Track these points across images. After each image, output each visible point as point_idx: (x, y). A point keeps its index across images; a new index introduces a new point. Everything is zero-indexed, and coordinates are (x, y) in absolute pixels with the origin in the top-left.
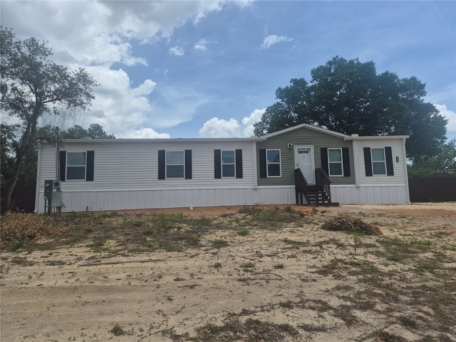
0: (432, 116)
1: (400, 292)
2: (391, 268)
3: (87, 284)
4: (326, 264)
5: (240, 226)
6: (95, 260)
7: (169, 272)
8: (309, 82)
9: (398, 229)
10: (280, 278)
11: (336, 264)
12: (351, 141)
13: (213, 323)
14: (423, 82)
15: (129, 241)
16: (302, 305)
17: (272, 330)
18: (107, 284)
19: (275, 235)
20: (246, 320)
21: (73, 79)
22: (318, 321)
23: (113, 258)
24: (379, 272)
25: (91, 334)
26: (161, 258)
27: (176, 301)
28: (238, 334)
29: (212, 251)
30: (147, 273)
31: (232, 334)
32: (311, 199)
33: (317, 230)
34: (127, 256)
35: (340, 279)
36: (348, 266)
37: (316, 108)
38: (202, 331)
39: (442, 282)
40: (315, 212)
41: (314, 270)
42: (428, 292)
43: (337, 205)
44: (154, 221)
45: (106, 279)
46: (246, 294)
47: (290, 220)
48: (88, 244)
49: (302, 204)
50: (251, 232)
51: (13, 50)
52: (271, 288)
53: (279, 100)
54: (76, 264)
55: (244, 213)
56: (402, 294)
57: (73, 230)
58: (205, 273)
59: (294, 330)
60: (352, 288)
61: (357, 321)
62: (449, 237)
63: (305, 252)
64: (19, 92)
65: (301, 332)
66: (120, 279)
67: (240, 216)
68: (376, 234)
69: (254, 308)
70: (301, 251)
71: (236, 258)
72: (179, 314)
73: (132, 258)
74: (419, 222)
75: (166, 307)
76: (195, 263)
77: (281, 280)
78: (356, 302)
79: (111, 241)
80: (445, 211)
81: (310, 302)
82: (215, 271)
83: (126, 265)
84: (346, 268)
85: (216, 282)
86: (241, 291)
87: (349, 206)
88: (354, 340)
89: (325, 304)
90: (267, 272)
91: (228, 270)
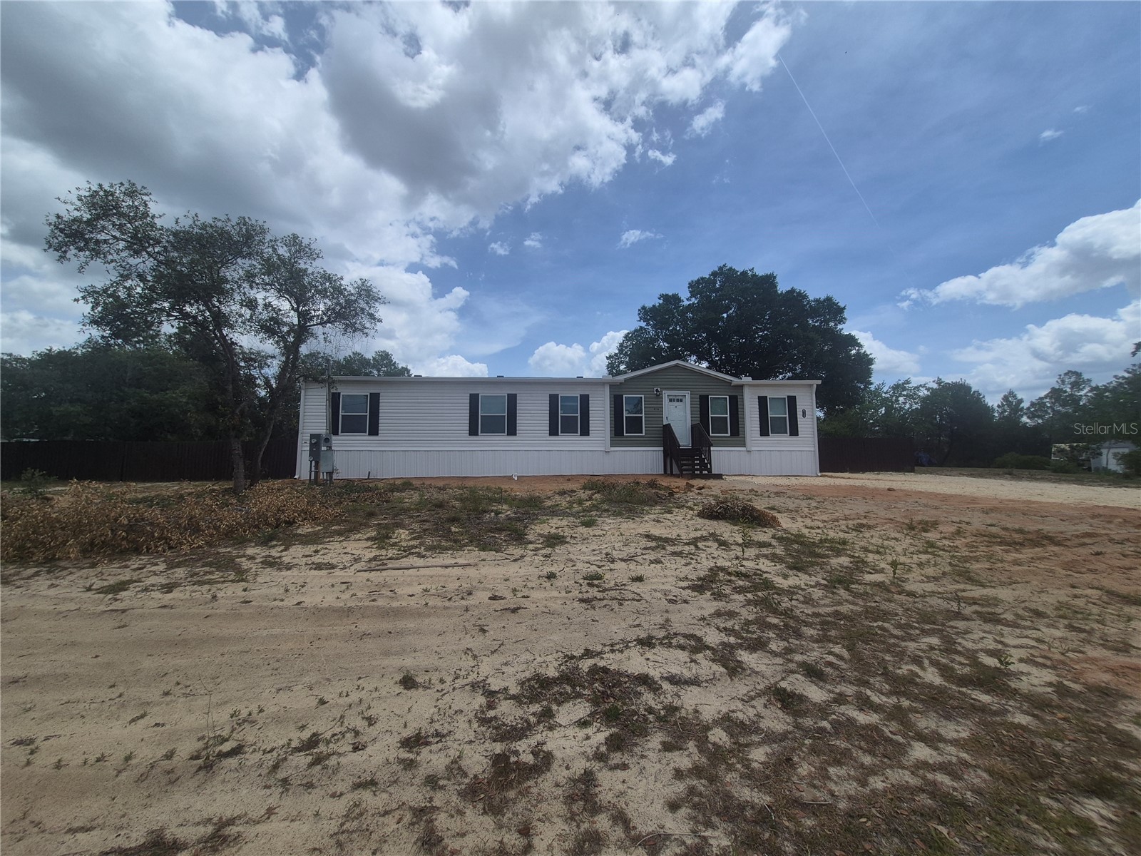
0: (853, 352)
1: (803, 621)
2: (792, 581)
3: (367, 603)
4: (702, 574)
5: (584, 511)
6: (379, 563)
7: (482, 586)
8: (685, 300)
9: (802, 517)
10: (638, 598)
11: (717, 575)
12: (741, 387)
13: (542, 671)
14: (841, 305)
15: (427, 532)
16: (667, 642)
17: (626, 683)
18: (395, 604)
19: (633, 526)
20: (589, 667)
21: (352, 294)
22: (690, 669)
23: (405, 559)
24: (775, 587)
25: (371, 687)
26: (471, 561)
27: (492, 633)
28: (578, 688)
29: (543, 552)
30: (452, 586)
31: (569, 689)
32: (684, 467)
33: (692, 519)
34: (423, 556)
35: (721, 600)
36: (733, 578)
37: (694, 336)
38: (527, 684)
39: (861, 606)
40: (689, 487)
41: (685, 584)
42: (842, 622)
43: (719, 477)
44: (461, 500)
45: (394, 595)
46: (591, 623)
47: (653, 501)
48: (369, 535)
49: (672, 475)
50: (600, 520)
51: (266, 250)
52: (627, 613)
53: (643, 324)
54: (353, 568)
55: (591, 489)
56: (807, 624)
57: (348, 511)
58: (533, 588)
59: (656, 683)
60: (738, 613)
61: (744, 669)
62: (872, 532)
63: (674, 554)
64: (274, 309)
65: (666, 686)
66: (413, 595)
67: (584, 495)
68: (772, 527)
69: (601, 646)
70: (668, 552)
71: (578, 564)
72: (496, 655)
73: (431, 561)
74: (831, 507)
75: (477, 642)
76: (520, 570)
77: (638, 601)
78: (742, 638)
79: (401, 531)
80: (867, 488)
81: (679, 637)
82: (548, 584)
83: (423, 571)
84: (729, 581)
85: (549, 604)
86: (583, 618)
87: (736, 478)
88: (739, 699)
89: (699, 640)
90: (620, 587)
91: (566, 584)
